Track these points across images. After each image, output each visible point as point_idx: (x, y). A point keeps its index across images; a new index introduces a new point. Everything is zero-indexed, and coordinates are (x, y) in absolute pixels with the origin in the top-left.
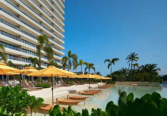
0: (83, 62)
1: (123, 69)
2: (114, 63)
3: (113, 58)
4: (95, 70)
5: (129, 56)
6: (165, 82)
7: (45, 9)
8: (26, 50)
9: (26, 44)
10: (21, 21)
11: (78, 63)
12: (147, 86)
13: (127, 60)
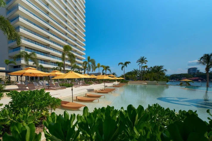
0: (101, 65)
1: (135, 70)
2: (126, 66)
3: (125, 62)
4: (110, 71)
5: (139, 59)
6: (173, 81)
7: (70, 24)
8: (54, 56)
9: (54, 51)
10: (50, 33)
11: (96, 66)
12: (155, 84)
13: (138, 63)
